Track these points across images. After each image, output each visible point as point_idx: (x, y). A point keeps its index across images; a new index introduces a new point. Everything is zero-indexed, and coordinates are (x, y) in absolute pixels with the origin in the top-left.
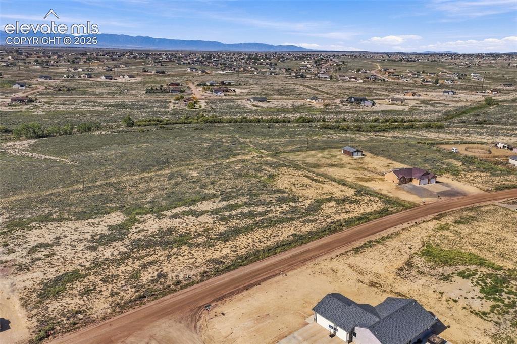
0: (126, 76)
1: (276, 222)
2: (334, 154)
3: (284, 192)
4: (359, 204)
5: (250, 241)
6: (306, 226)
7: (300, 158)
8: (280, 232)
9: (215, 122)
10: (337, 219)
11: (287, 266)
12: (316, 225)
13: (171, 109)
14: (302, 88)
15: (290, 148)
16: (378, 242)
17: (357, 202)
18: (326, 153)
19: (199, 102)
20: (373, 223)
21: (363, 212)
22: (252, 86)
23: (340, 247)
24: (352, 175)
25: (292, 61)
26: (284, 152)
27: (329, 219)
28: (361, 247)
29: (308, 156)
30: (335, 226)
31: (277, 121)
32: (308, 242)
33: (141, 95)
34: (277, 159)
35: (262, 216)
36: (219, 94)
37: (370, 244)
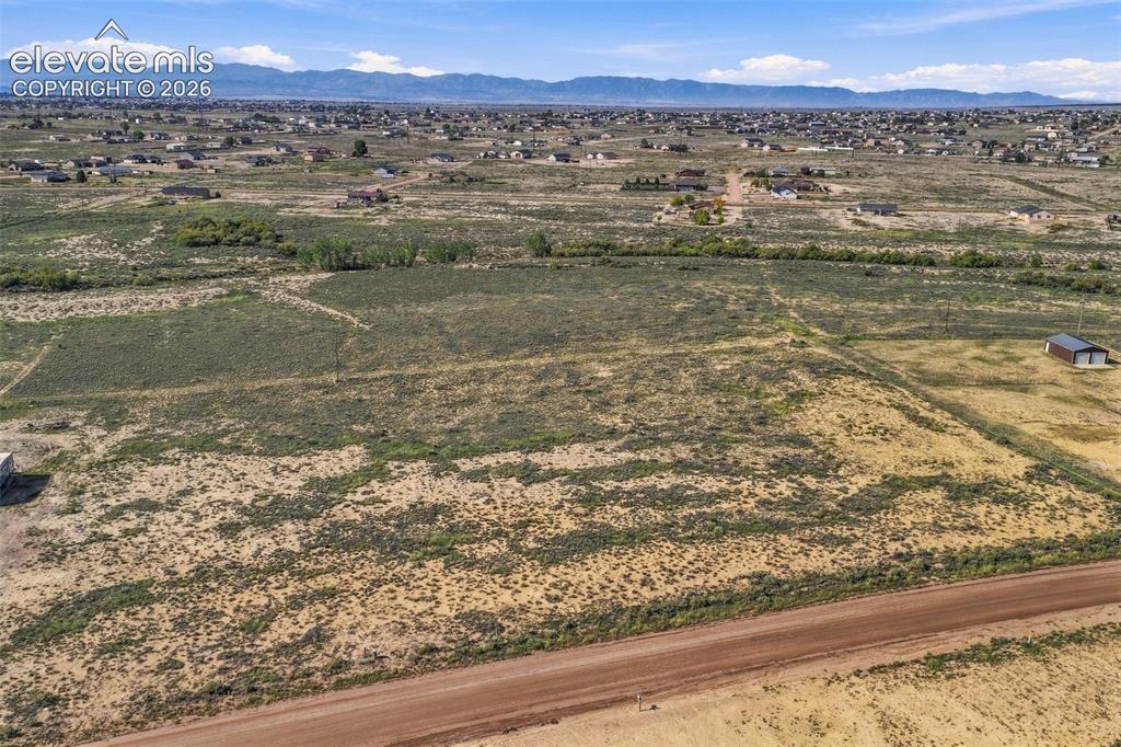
0: (599, 156)
1: (726, 528)
2: (1016, 351)
3: (806, 443)
4: (1025, 507)
5: (616, 576)
6: (813, 554)
7: (909, 356)
8: (721, 560)
9: (738, 256)
10: (923, 546)
11: (674, 677)
12: (846, 555)
13: (652, 225)
14: (1009, 185)
15: (896, 328)
16: (1031, 648)
17: (1020, 502)
18: (994, 348)
19: (725, 210)
20: (1048, 578)
21: (1028, 535)
22: (877, 179)
23: (886, 640)
24: (1045, 417)
25: (1012, 126)
26: (874, 337)
27: (898, 545)
28: (959, 657)
29: (935, 354)
30: (904, 567)
31: (900, 261)
32: (789, 608)
33: (611, 194)
34: (842, 352)
35: (700, 506)
36: (784, 193)
37: (994, 654)
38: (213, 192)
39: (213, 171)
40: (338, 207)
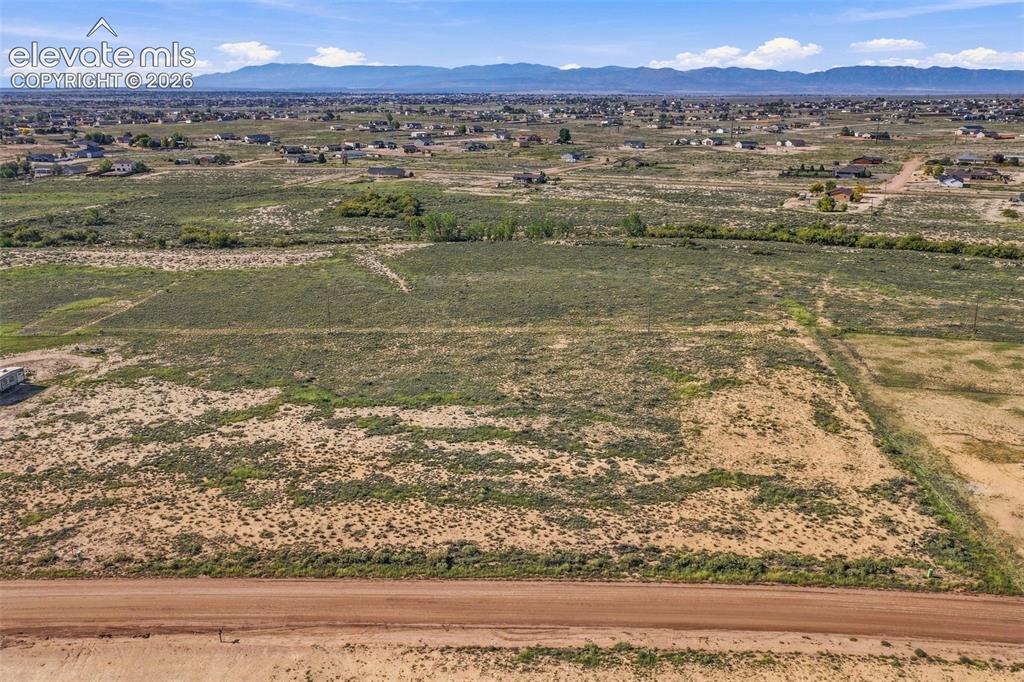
0: (788, 143)
1: (490, 497)
3: (671, 429)
4: (826, 520)
5: (341, 524)
6: (542, 532)
7: (897, 353)
8: (449, 524)
9: (831, 244)
10: (662, 542)
12: (572, 539)
13: (774, 210)
15: (918, 324)
17: (827, 514)
21: (791, 548)
24: (978, 430)
26: (881, 332)
27: (636, 537)
28: (561, 653)
30: (617, 559)
33: (765, 179)
34: (824, 344)
35: (493, 474)
37: (600, 657)
38: (408, 173)
39: (429, 155)
40: (499, 187)
